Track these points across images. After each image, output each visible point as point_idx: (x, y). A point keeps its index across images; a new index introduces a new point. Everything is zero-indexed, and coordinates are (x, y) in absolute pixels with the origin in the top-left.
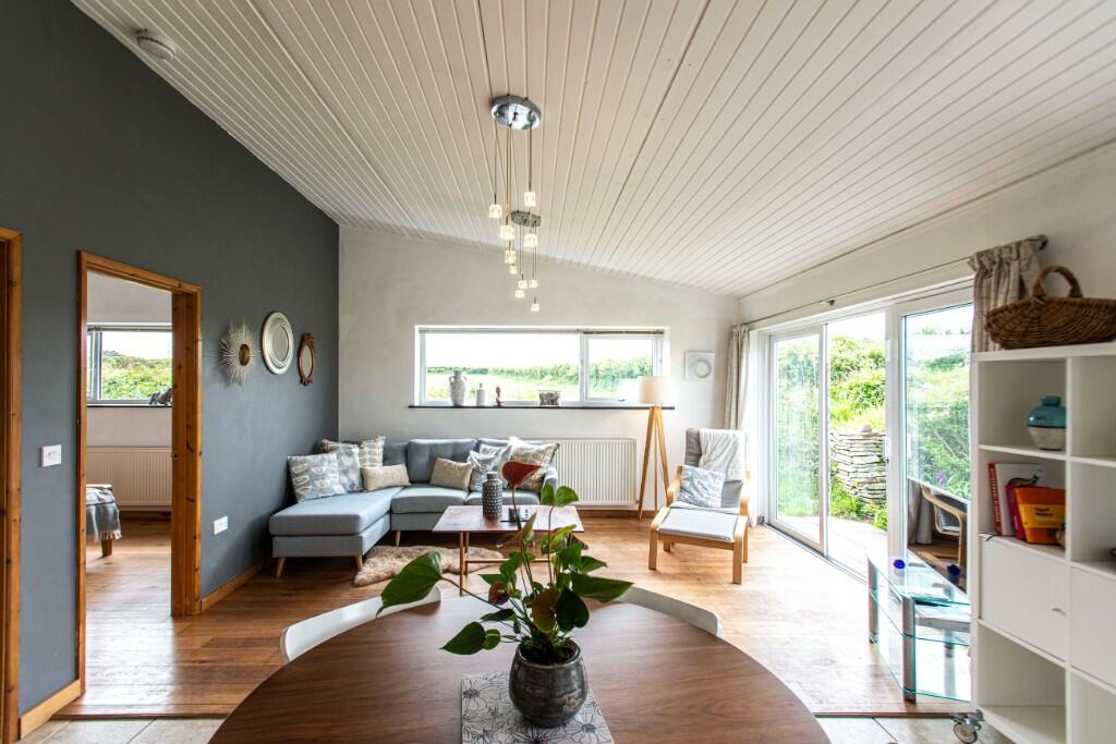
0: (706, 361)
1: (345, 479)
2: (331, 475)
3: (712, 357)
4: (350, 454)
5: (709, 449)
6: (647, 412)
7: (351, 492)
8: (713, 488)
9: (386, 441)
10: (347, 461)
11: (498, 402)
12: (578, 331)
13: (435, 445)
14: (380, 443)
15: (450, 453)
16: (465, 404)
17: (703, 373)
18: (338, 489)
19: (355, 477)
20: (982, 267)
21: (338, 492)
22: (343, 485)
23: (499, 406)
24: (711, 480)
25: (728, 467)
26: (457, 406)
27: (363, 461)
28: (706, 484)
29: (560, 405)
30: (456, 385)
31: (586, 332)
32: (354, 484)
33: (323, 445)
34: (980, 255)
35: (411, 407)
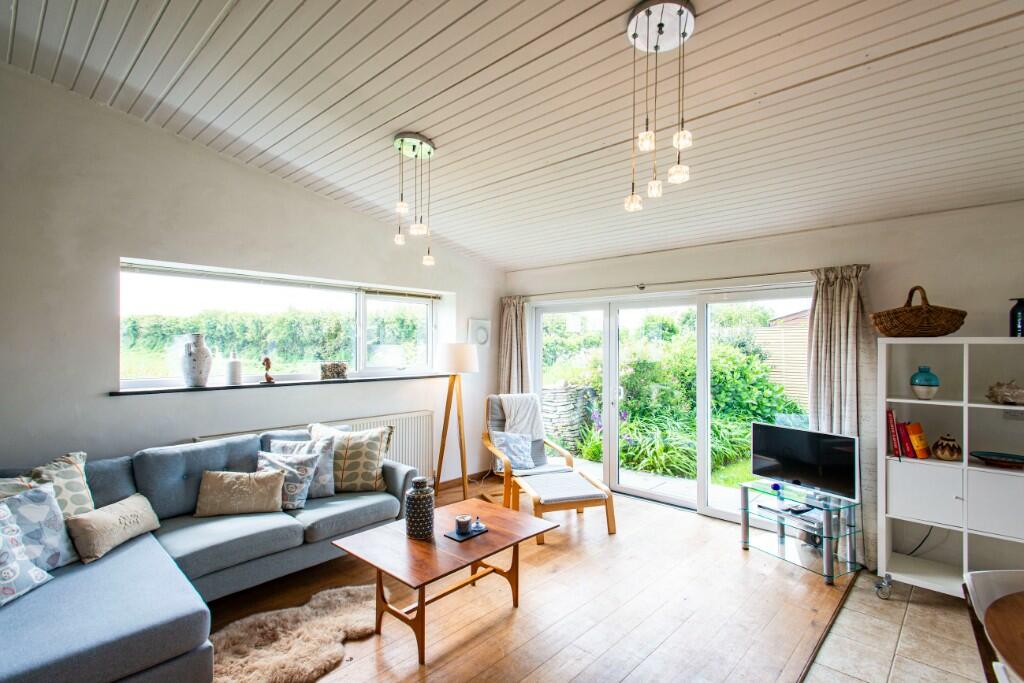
0: (485, 329)
1: (37, 551)
2: (15, 550)
3: (488, 324)
4: (40, 499)
5: (513, 412)
6: (447, 380)
7: (56, 571)
8: (526, 449)
9: (88, 460)
10: (36, 514)
11: (269, 379)
13: (195, 453)
14: (79, 462)
15: (222, 460)
17: (483, 340)
18: (38, 575)
19: (56, 541)
20: (827, 279)
21: (37, 582)
22: (36, 562)
23: (269, 383)
24: (523, 442)
25: (532, 427)
26: (198, 388)
27: (63, 504)
28: (519, 446)
29: (349, 379)
31: (368, 292)
32: (57, 555)
34: (828, 270)
35: (112, 394)
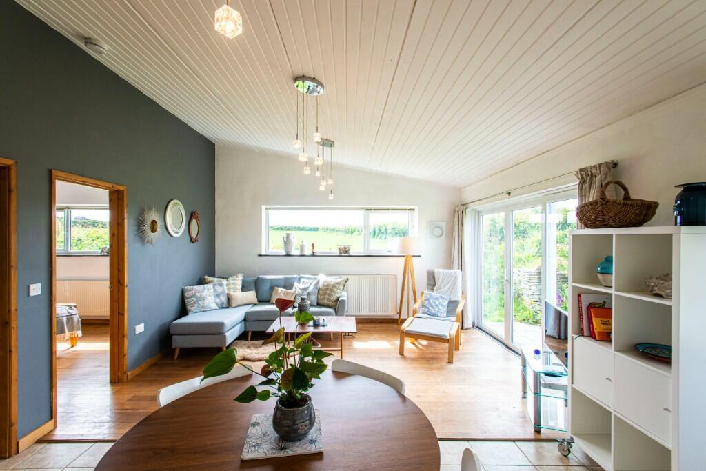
0: (440, 227)
1: (218, 300)
2: (209, 298)
3: (443, 225)
4: (221, 285)
5: (440, 281)
6: (404, 258)
7: (222, 307)
8: (441, 305)
9: (244, 277)
10: (219, 289)
11: (313, 253)
12: (362, 208)
13: (274, 279)
14: (240, 278)
15: (283, 284)
16: (292, 254)
18: (214, 306)
19: (224, 299)
20: (582, 178)
21: (213, 308)
22: (217, 304)
23: (313, 255)
24: (441, 300)
25: (451, 291)
26: (288, 255)
27: (229, 289)
28: (437, 303)
29: (351, 254)
30: (287, 242)
31: (367, 210)
32: (223, 303)
33: (205, 279)
34: (581, 170)
35: (260, 255)
